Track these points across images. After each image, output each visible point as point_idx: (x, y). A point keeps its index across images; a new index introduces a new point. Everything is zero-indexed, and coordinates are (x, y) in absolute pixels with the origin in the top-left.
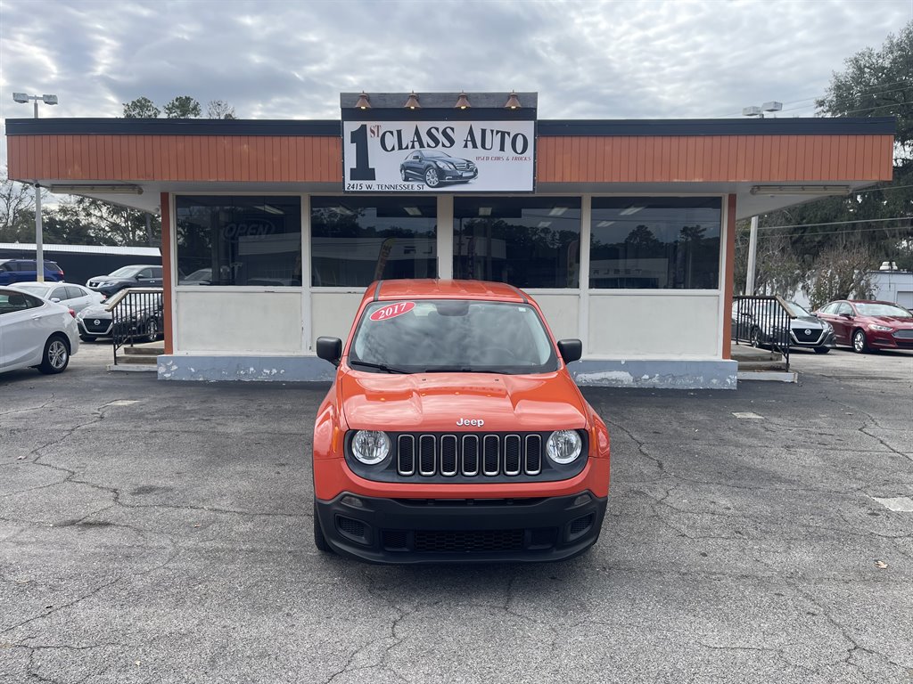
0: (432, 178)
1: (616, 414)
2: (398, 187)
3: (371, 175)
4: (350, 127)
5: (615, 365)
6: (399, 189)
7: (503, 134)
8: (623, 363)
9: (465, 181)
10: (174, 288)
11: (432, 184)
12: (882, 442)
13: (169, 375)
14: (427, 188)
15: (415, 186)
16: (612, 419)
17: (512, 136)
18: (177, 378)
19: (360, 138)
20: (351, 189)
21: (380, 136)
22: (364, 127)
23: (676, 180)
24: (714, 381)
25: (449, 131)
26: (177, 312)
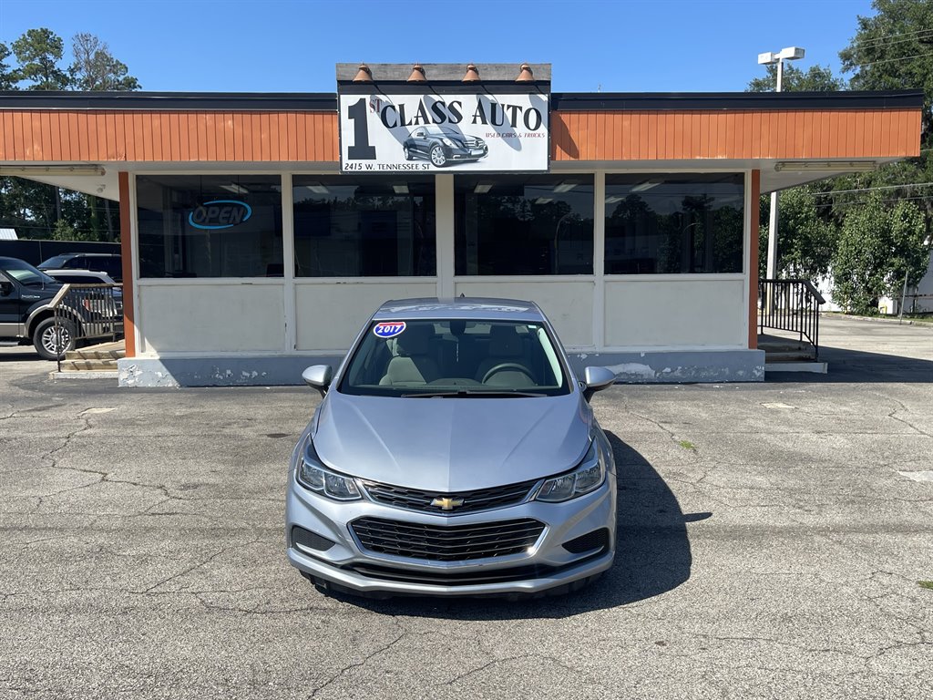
0: (438, 157)
1: (642, 407)
2: (402, 167)
3: (370, 153)
4: (348, 101)
5: (634, 358)
6: (402, 169)
7: (515, 108)
8: (643, 355)
9: (474, 160)
10: (137, 281)
11: (438, 164)
12: (911, 426)
13: (132, 381)
14: (432, 168)
15: (420, 166)
16: (639, 412)
17: (524, 111)
18: (141, 384)
19: (358, 113)
20: (350, 170)
21: (381, 111)
22: (363, 101)
23: (698, 158)
24: (741, 373)
25: (456, 105)
26: (139, 308)
